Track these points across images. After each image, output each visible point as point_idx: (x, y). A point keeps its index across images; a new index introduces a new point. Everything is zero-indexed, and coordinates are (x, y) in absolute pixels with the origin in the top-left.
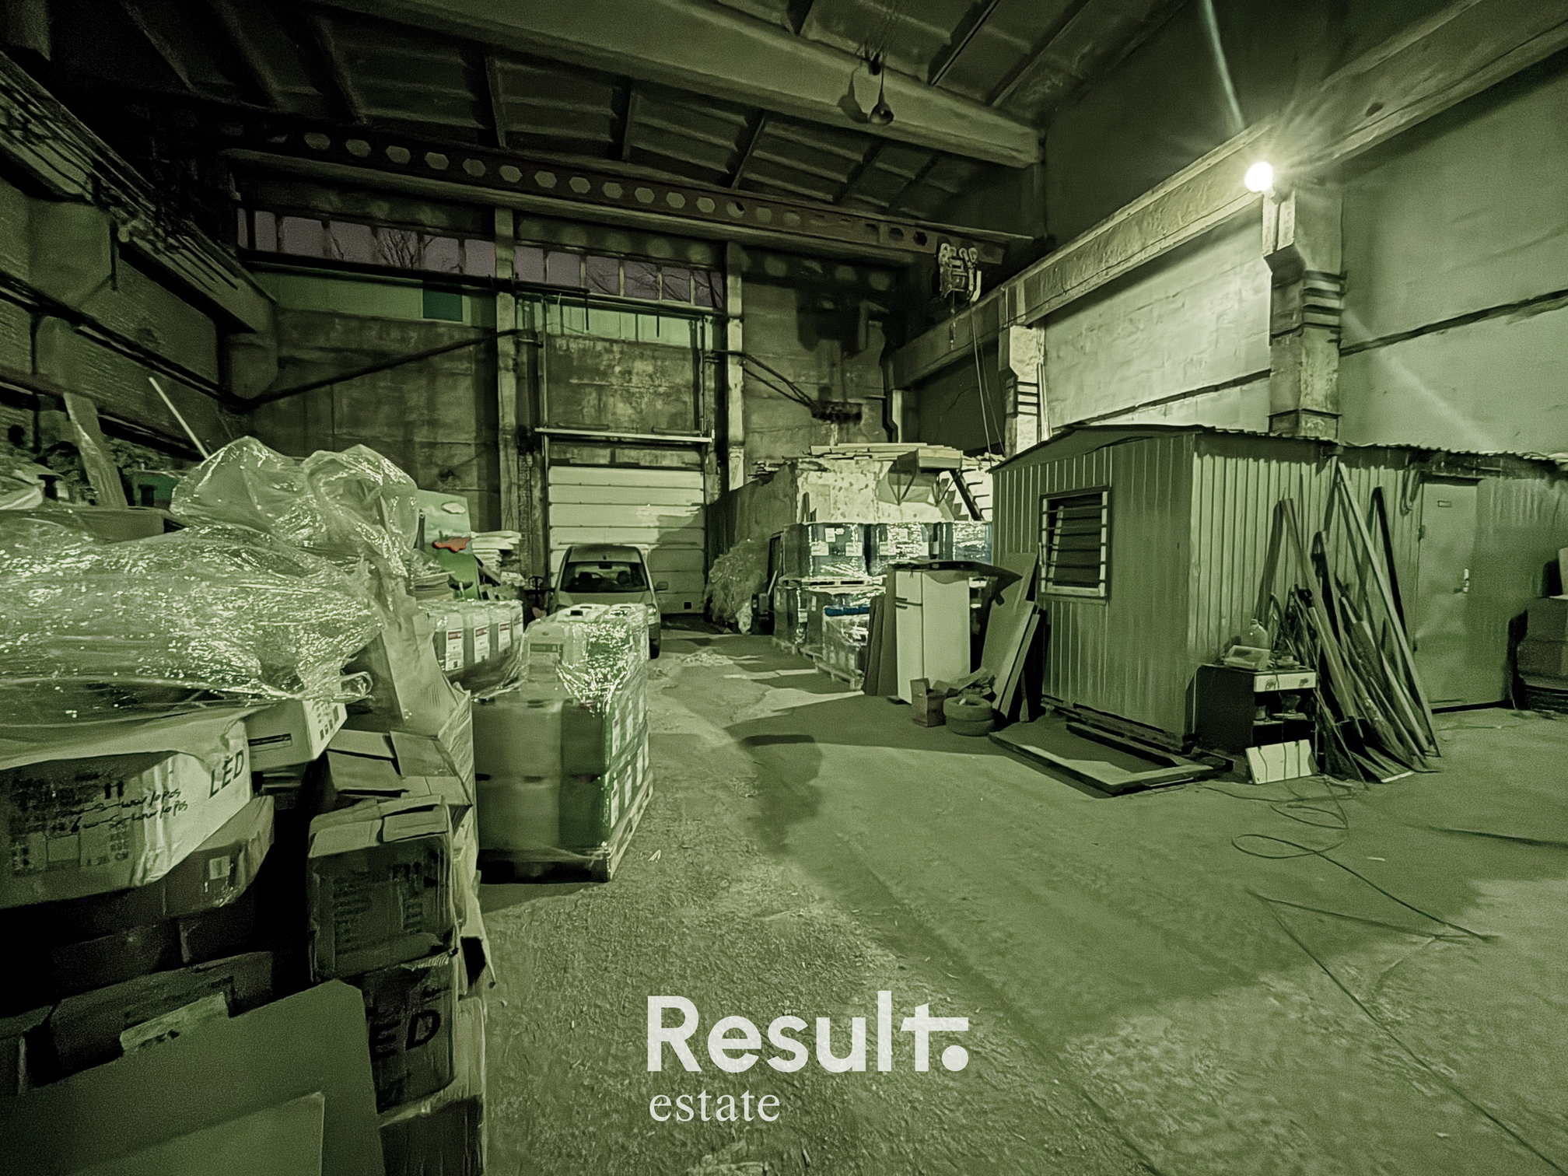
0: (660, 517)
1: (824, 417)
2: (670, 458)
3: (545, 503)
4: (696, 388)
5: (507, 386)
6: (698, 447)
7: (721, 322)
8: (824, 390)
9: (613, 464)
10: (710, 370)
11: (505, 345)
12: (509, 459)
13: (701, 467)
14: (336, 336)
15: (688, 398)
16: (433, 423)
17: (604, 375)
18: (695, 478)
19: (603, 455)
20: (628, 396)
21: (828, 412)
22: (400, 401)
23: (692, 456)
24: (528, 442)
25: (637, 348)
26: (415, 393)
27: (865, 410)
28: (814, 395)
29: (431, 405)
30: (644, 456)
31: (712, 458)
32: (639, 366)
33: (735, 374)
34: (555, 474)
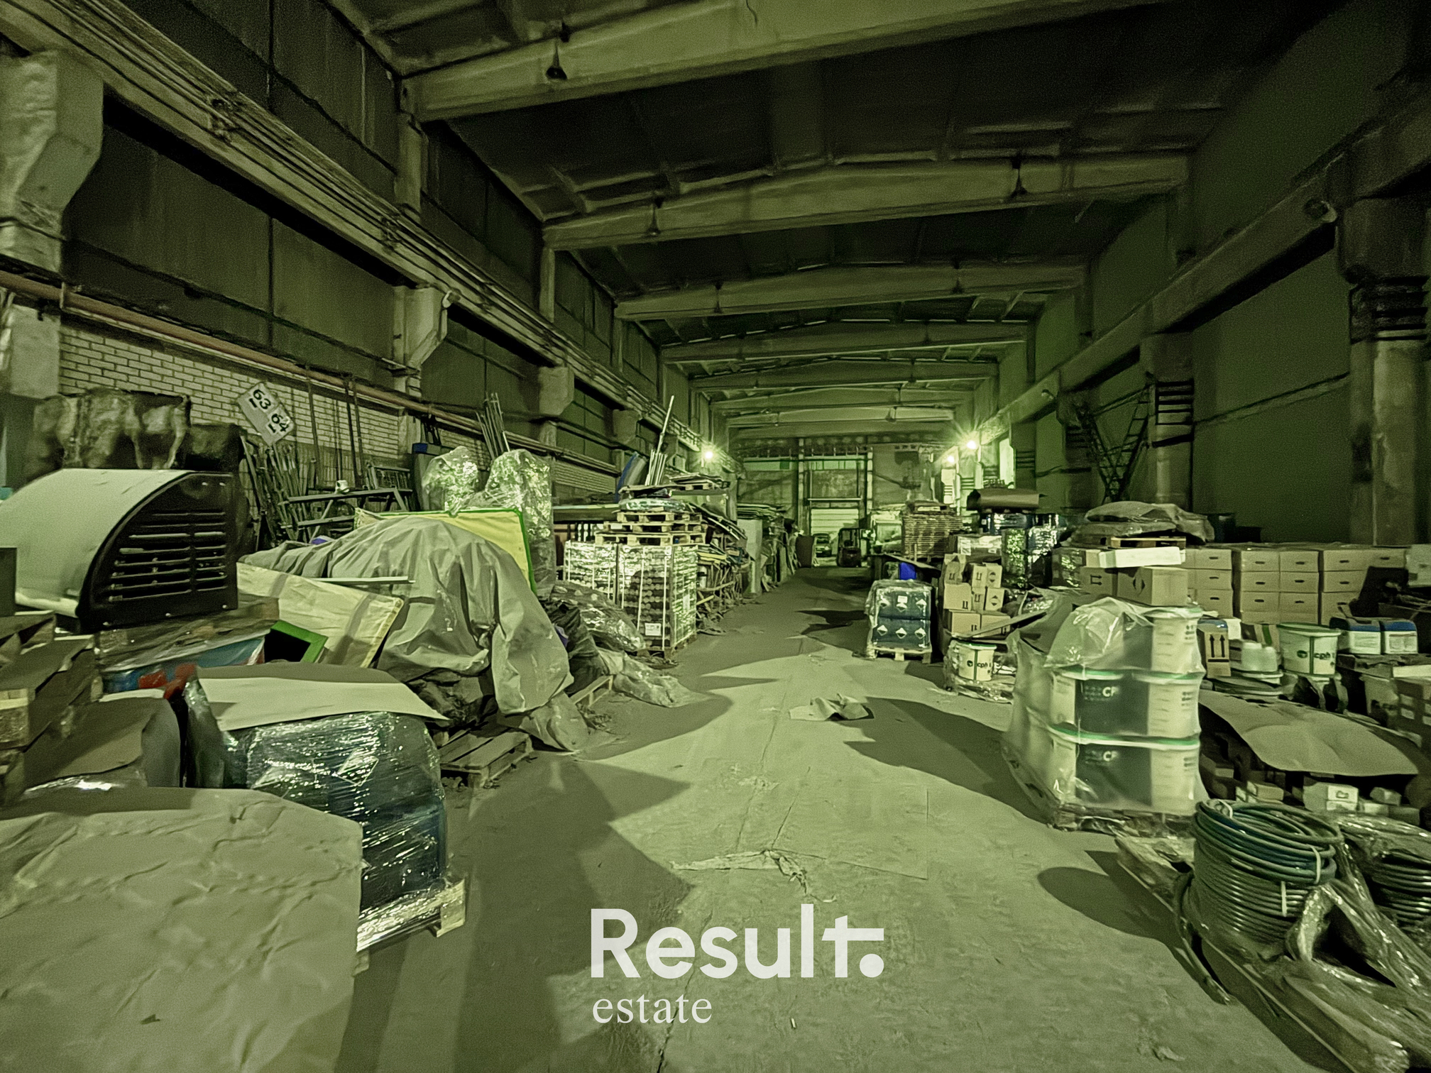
0: (843, 523)
1: (904, 487)
2: (848, 505)
3: (810, 520)
4: (857, 481)
5: (801, 488)
6: (858, 501)
7: (866, 460)
8: (905, 478)
9: (830, 508)
10: (862, 476)
11: (801, 476)
12: (801, 508)
13: (858, 508)
14: (758, 477)
15: (855, 485)
16: (781, 498)
17: (829, 480)
18: (856, 511)
19: (827, 505)
20: (836, 486)
21: (906, 486)
22: (773, 492)
23: (856, 504)
24: (806, 503)
25: (838, 471)
26: (777, 489)
27: (922, 484)
28: (901, 480)
29: (781, 493)
30: (840, 505)
31: (862, 504)
32: (840, 477)
33: (870, 477)
34: (813, 511)
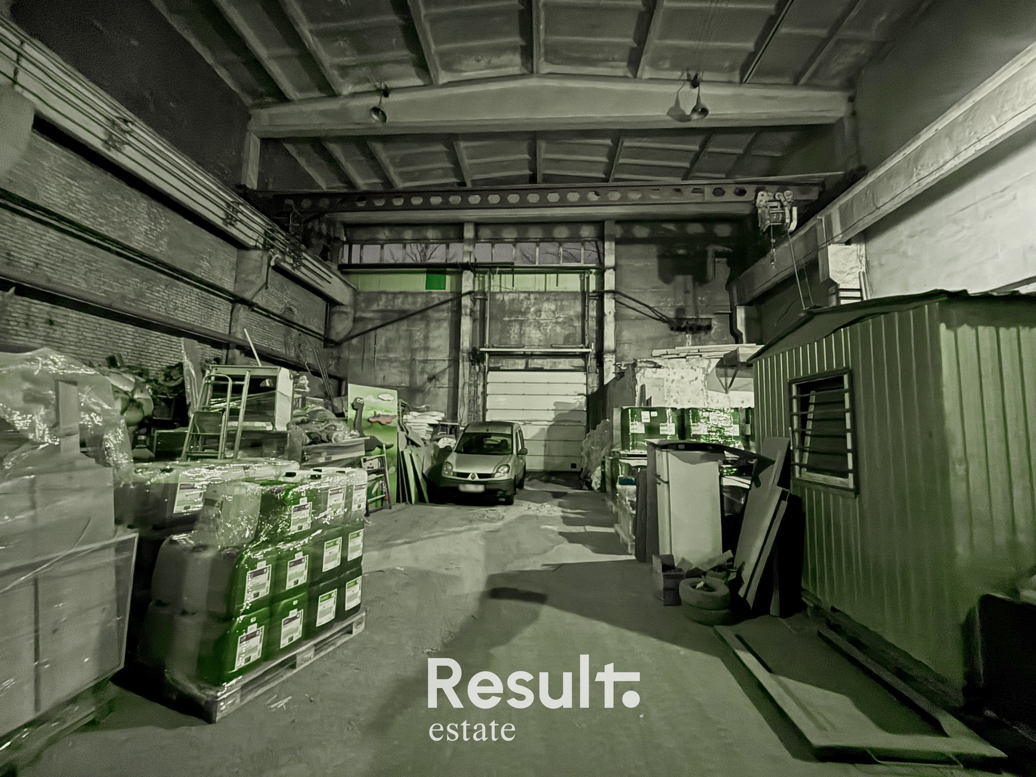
0: (556, 404)
1: (679, 329)
2: (564, 363)
3: (485, 394)
4: (583, 316)
5: (466, 325)
6: (584, 356)
7: (601, 271)
8: (680, 311)
9: (527, 369)
10: (593, 305)
11: (466, 301)
12: (465, 368)
13: (584, 369)
14: (382, 304)
15: (578, 324)
16: (426, 349)
17: (524, 314)
18: (581, 377)
19: (521, 364)
20: (538, 326)
21: (683, 326)
22: (410, 337)
23: (579, 362)
24: (476, 357)
25: (544, 295)
26: (418, 332)
27: (715, 323)
28: (671, 314)
29: (426, 338)
30: (547, 363)
31: (592, 362)
32: (546, 306)
33: (609, 305)
34: (491, 376)
